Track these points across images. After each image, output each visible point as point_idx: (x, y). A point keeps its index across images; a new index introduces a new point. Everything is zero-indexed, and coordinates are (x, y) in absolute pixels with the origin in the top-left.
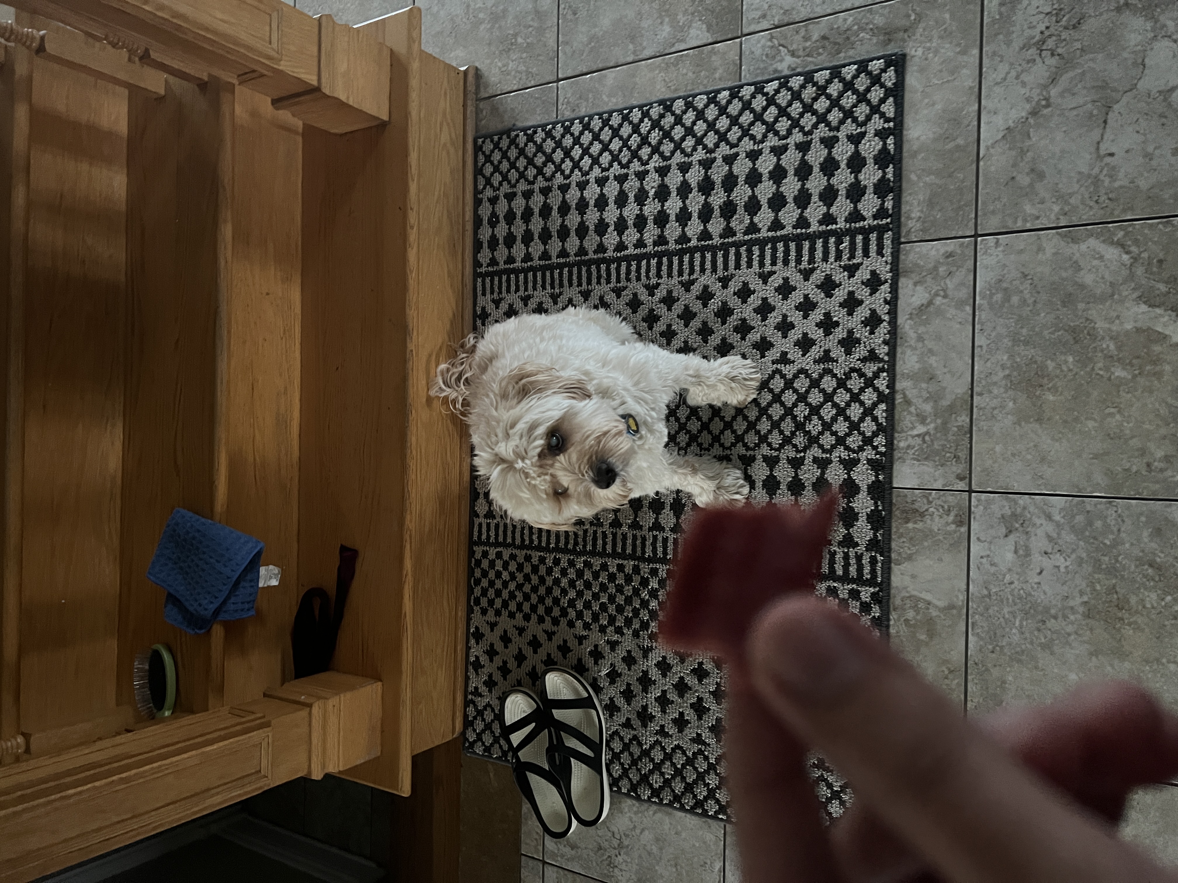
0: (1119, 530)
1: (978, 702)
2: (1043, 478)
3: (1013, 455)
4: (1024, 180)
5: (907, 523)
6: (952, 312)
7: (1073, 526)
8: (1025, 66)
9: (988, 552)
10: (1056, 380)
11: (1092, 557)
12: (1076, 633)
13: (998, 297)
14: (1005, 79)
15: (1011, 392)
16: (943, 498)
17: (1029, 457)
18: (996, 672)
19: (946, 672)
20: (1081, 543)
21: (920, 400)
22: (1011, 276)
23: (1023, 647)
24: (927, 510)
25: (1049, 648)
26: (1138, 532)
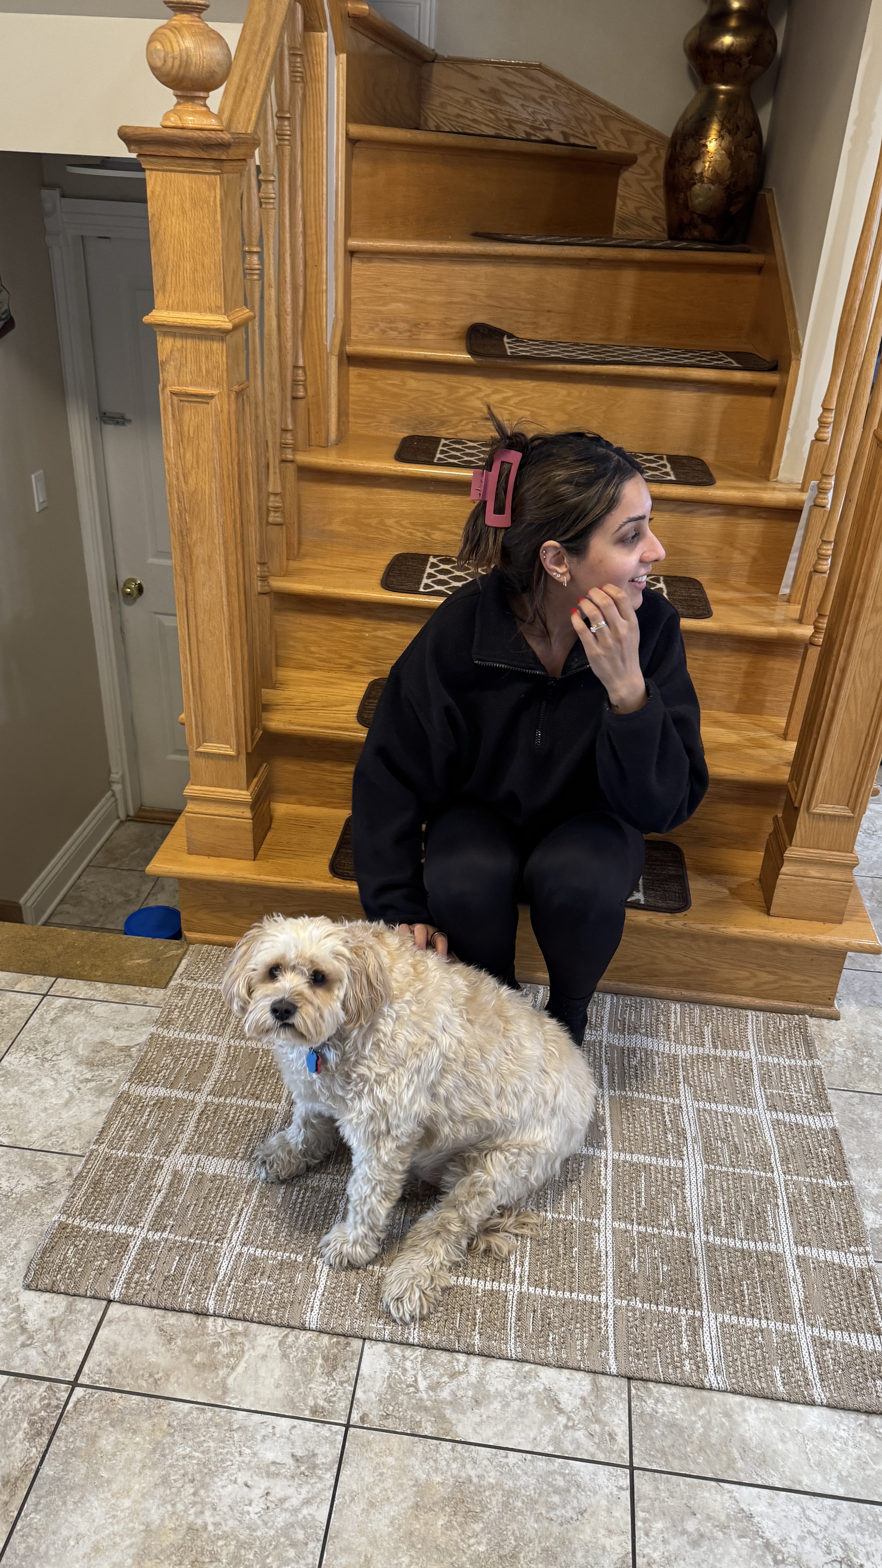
1: (118, 1404)
2: (351, 1502)
3: (382, 1474)
4: (691, 1525)
5: (323, 1358)
6: (549, 1433)
7: (293, 1526)
8: (824, 1542)
9: (277, 1435)
10: (460, 1531)
11: (255, 1540)
12: (173, 1513)
13: (560, 1482)
14: (809, 1519)
15: (451, 1481)
16: (344, 1398)
17: (377, 1491)
18: (146, 1425)
19: (156, 1376)
20: (272, 1532)
21: (454, 1388)
22: (583, 1498)
23: (169, 1457)
24: (334, 1380)
25: (163, 1482)
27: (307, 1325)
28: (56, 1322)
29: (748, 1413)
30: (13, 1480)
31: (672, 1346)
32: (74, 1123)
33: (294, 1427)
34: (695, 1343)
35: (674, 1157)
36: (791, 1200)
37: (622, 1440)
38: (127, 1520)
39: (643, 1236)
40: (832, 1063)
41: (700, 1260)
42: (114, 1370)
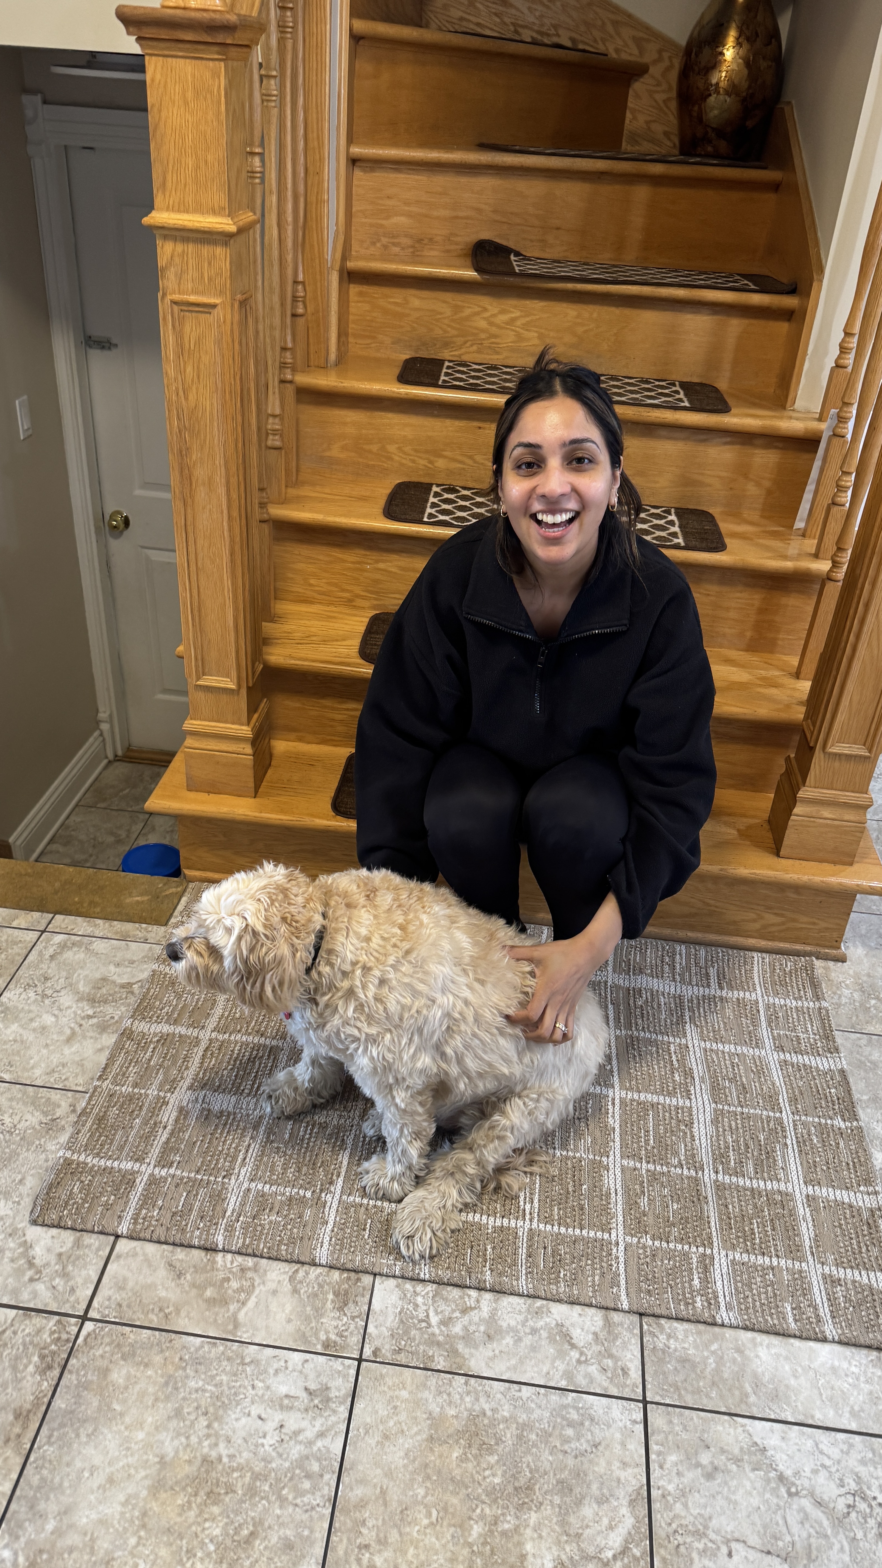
0: (296, 1505)
1: (129, 1338)
2: (365, 1434)
3: (395, 1407)
4: (705, 1458)
5: (334, 1293)
6: (561, 1366)
7: (308, 1459)
8: (837, 1475)
9: (290, 1369)
10: (475, 1463)
11: (270, 1472)
12: (188, 1445)
13: (574, 1416)
14: (822, 1452)
15: (466, 1414)
16: (355, 1332)
17: (391, 1423)
18: (158, 1359)
19: (167, 1311)
20: (287, 1464)
21: (466, 1323)
22: (597, 1431)
23: (182, 1390)
24: (345, 1315)
25: (176, 1415)
26: (291, 1526)
27: (317, 1261)
28: (64, 1257)
29: (760, 1349)
30: (25, 1413)
31: (683, 1283)
32: (77, 1059)
33: (307, 1361)
34: (706, 1280)
35: (682, 1097)
36: (800, 1140)
37: (635, 1374)
38: (141, 1452)
39: (653, 1175)
40: (839, 1005)
41: (710, 1199)
42: (124, 1304)
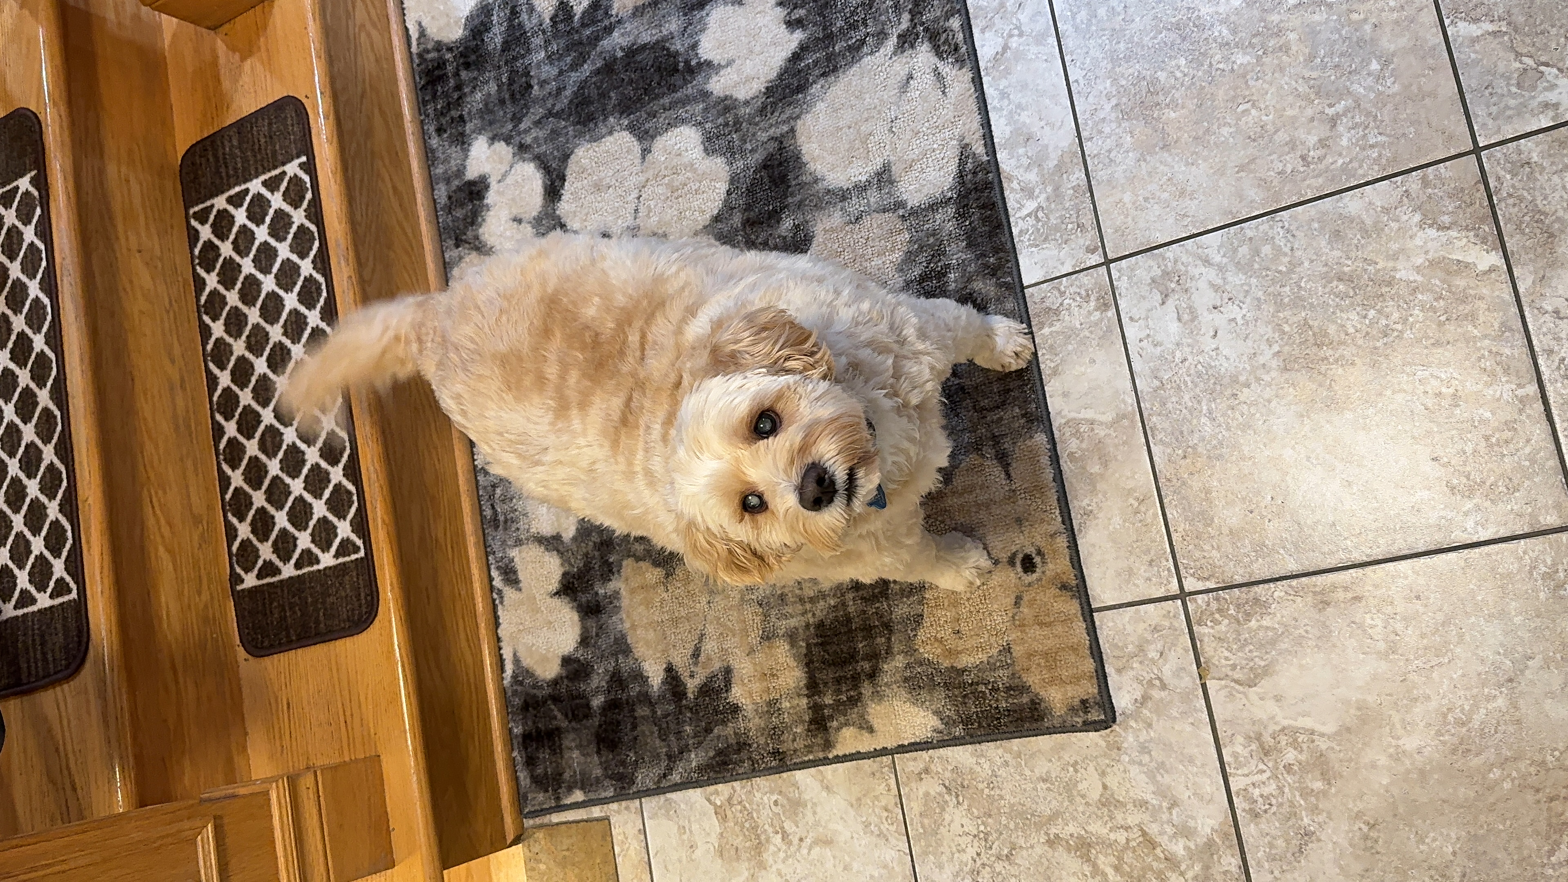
0: (1292, 250)
1: (1184, 530)
2: (1188, 217)
3: (1146, 199)
5: (1041, 329)
6: (1033, 49)
7: (1239, 263)
9: (1148, 331)
10: (1173, 92)
11: (1269, 295)
12: (1277, 396)
13: (1083, 15)
15: (1125, 124)
16: (1077, 284)
17: (1165, 195)
18: (1196, 484)
19: (1136, 504)
20: (1254, 281)
21: (1021, 170)
23: (1220, 436)
26: (1315, 244)
30: (1319, 597)
32: (851, 813)
33: (1131, 317)
38: (1306, 443)
42: (1147, 558)
